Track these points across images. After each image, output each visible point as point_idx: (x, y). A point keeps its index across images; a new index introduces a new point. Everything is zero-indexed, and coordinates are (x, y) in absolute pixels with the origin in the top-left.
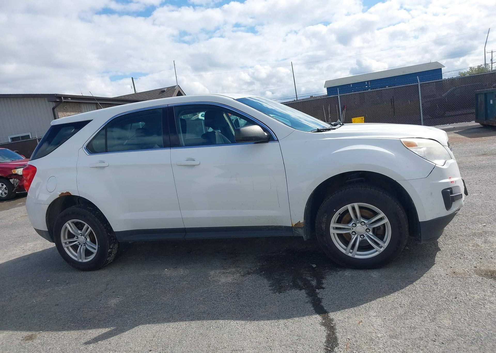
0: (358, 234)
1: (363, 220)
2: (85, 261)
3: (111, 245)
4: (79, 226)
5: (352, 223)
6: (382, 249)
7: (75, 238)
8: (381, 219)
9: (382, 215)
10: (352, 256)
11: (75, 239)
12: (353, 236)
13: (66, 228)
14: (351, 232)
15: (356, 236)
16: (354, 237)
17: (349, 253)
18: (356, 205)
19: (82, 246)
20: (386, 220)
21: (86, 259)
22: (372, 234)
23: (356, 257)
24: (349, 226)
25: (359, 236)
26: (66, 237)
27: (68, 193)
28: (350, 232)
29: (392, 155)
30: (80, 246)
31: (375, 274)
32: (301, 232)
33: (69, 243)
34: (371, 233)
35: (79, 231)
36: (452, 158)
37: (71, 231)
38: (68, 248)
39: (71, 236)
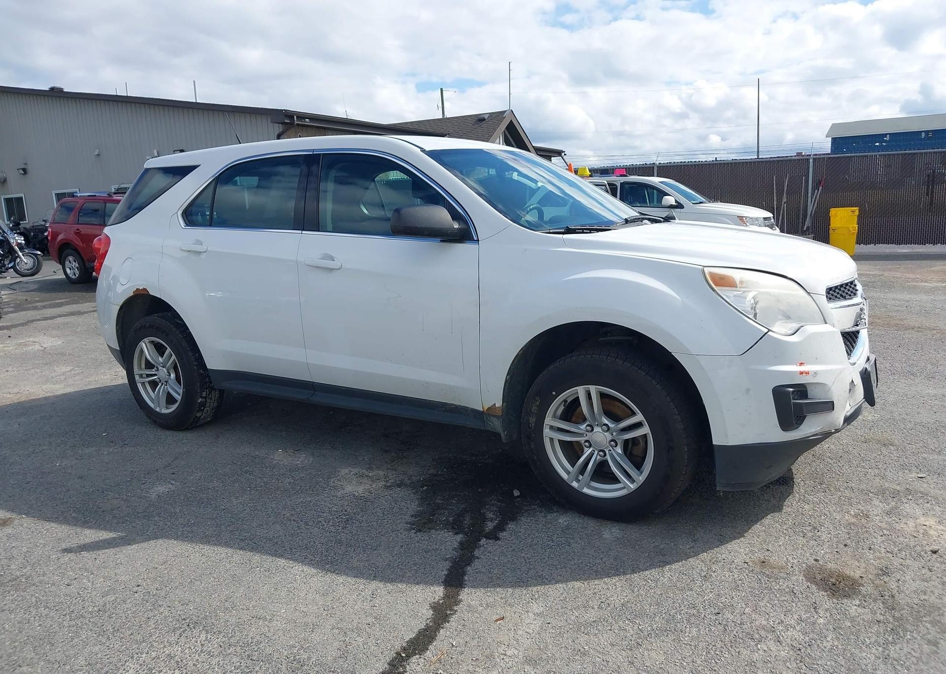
0: (596, 449)
1: (606, 422)
2: (165, 411)
3: (204, 392)
4: (160, 350)
5: (586, 425)
6: (633, 486)
7: (154, 370)
8: (639, 425)
9: (639, 417)
10: (578, 487)
11: (153, 372)
12: (586, 449)
13: (142, 351)
14: (583, 442)
15: (591, 449)
16: (588, 452)
17: (574, 482)
18: (593, 389)
19: (162, 384)
20: (646, 430)
21: (167, 408)
22: (620, 452)
23: (586, 490)
24: (580, 429)
25: (596, 452)
26: (143, 366)
27: (145, 289)
28: (582, 439)
29: (676, 298)
30: (160, 384)
31: (611, 532)
32: (496, 425)
33: (147, 376)
34: (619, 450)
35: (160, 358)
36: (827, 322)
37: (148, 357)
38: (143, 384)
39: (149, 365)
